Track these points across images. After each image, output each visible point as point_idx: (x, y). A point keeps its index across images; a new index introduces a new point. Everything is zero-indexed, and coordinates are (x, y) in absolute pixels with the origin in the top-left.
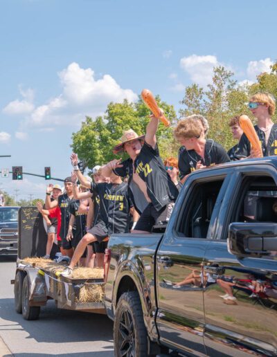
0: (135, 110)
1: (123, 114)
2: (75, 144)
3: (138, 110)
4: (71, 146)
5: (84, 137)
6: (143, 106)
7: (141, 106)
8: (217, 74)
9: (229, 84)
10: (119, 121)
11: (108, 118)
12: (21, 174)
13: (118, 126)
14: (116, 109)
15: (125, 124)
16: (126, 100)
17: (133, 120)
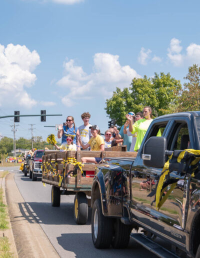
0: (152, 83)
1: (143, 86)
2: (108, 108)
3: (154, 84)
4: (105, 109)
5: (115, 103)
6: (158, 80)
7: (156, 81)
10: (140, 91)
11: (132, 89)
13: (139, 95)
14: (138, 83)
15: (144, 93)
16: (145, 76)
17: (150, 91)
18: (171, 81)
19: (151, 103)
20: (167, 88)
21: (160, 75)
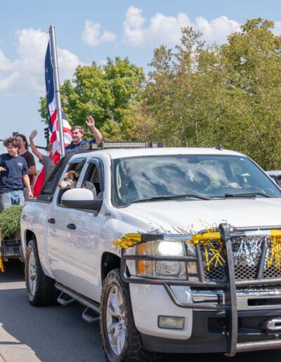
0: (104, 73)
1: (91, 76)
2: (43, 109)
3: (107, 73)
4: (39, 111)
6: (112, 68)
7: (110, 69)
8: (185, 35)
9: (198, 45)
10: (88, 84)
11: (76, 82)
13: (87, 89)
14: (84, 72)
15: (94, 87)
16: (94, 63)
17: (102, 83)
18: (131, 69)
19: (104, 100)
20: (125, 78)
21: (115, 61)
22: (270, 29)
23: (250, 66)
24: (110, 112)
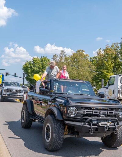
1: (37, 61)
2: (23, 68)
3: (41, 60)
5: (26, 66)
8: (61, 52)
9: (65, 55)
10: (35, 62)
11: (33, 61)
12: (8, 75)
14: (35, 59)
16: (38, 57)
17: (39, 63)
18: (47, 59)
19: (39, 67)
20: (45, 62)
21: (43, 57)
22: (83, 53)
23: (78, 62)
24: (40, 70)
